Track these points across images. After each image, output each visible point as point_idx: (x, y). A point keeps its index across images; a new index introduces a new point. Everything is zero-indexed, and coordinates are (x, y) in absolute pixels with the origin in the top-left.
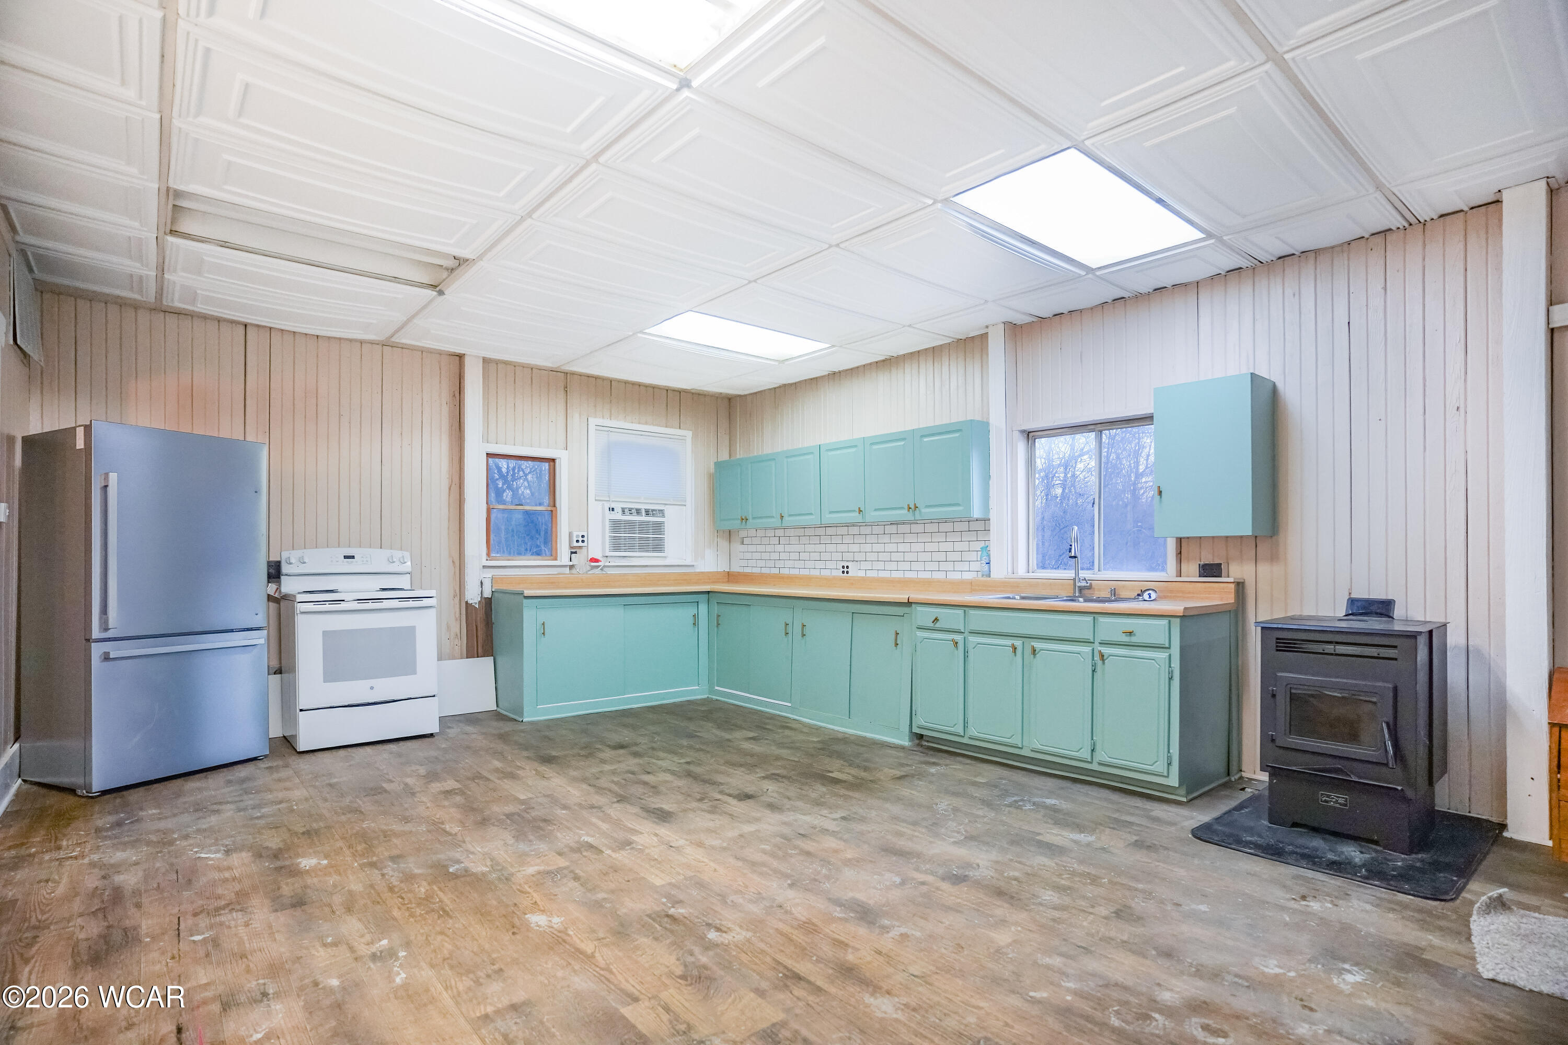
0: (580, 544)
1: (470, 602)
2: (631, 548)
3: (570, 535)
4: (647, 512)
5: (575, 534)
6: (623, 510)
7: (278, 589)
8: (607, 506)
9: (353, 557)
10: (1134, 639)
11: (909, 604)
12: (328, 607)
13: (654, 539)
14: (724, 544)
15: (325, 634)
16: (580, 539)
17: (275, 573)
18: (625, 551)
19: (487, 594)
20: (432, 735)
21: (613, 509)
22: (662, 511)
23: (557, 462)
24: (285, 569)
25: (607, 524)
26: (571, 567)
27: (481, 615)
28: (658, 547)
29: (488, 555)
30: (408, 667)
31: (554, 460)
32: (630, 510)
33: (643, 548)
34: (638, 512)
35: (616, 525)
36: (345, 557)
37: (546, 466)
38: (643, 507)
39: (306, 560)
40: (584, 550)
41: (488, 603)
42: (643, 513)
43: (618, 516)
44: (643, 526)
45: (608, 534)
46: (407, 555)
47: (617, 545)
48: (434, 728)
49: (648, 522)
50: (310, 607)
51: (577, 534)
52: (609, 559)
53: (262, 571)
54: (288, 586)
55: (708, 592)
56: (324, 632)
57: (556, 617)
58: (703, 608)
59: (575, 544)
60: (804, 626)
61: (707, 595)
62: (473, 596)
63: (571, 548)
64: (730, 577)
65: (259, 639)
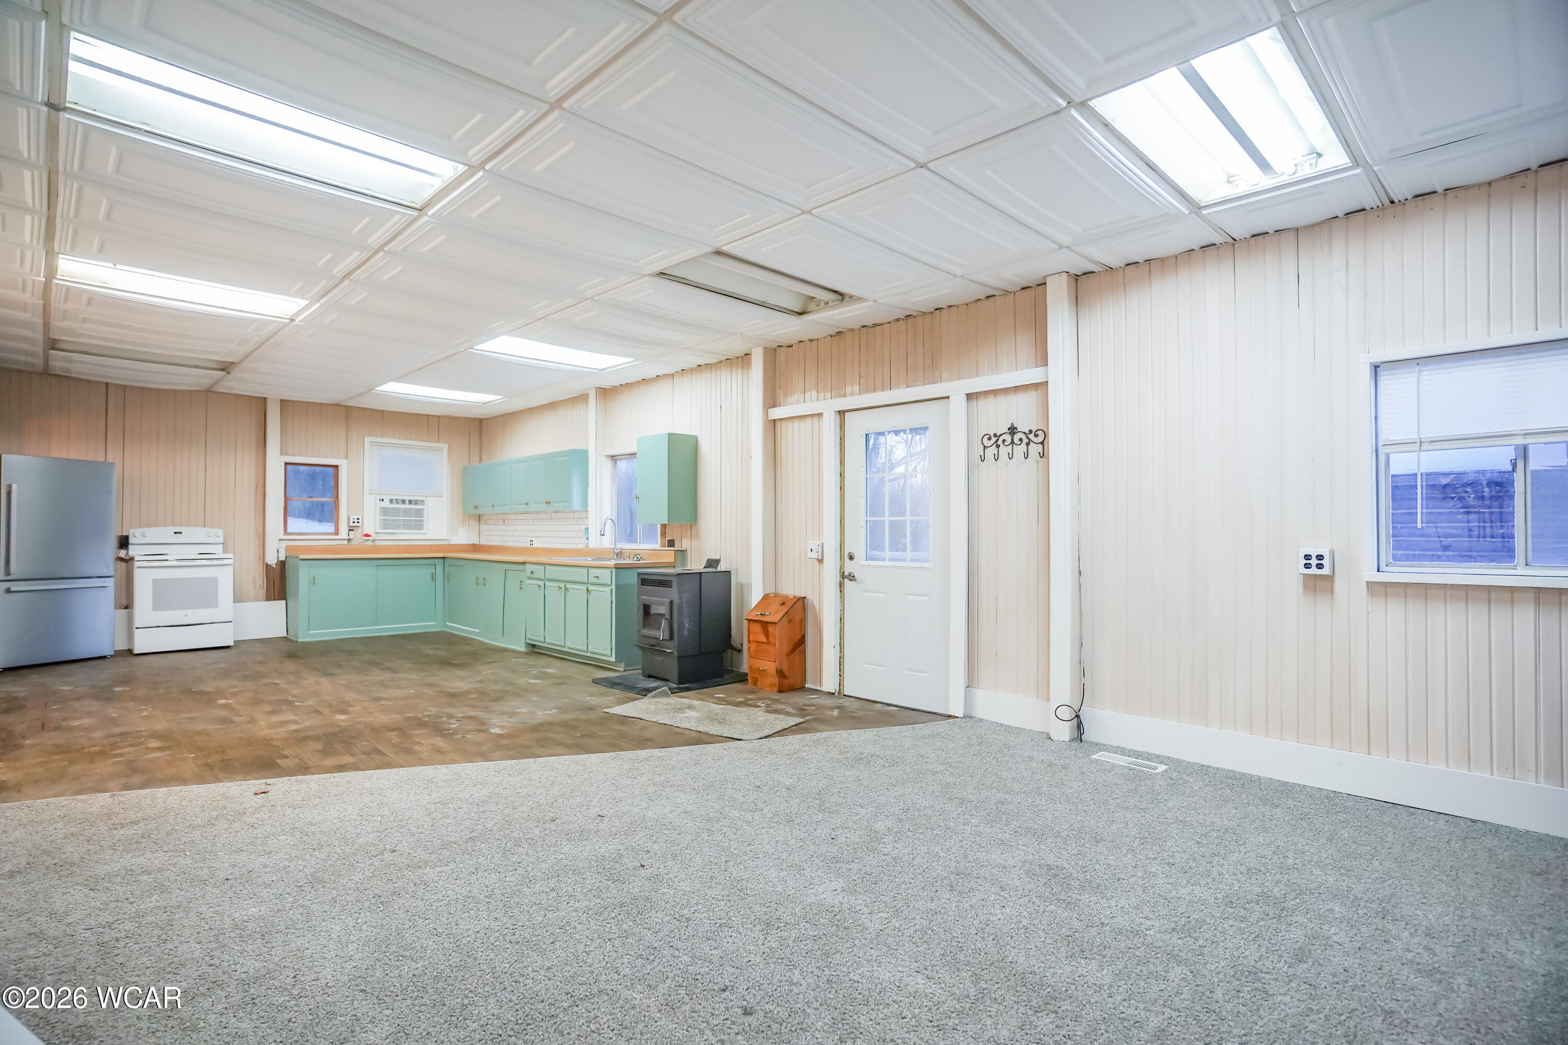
0: (356, 524)
1: (269, 563)
2: (398, 527)
3: (349, 518)
4: (410, 502)
5: (351, 518)
6: (391, 501)
7: (127, 554)
8: (378, 497)
9: (181, 533)
10: (600, 581)
11: (524, 563)
12: (157, 564)
13: (416, 521)
14: (475, 524)
15: (154, 581)
16: (356, 521)
17: (124, 542)
18: (392, 529)
19: (282, 558)
20: (228, 647)
21: (383, 500)
22: (423, 501)
23: (340, 467)
24: (131, 540)
25: (378, 508)
26: (349, 540)
27: (278, 571)
28: (419, 526)
29: (285, 531)
30: (213, 603)
31: (337, 467)
32: (397, 500)
33: (407, 526)
34: (403, 502)
35: (385, 511)
36: (175, 533)
37: (332, 469)
38: (407, 498)
39: (146, 534)
40: (360, 529)
41: (282, 564)
42: (407, 502)
43: (386, 504)
44: (407, 512)
45: (378, 517)
46: (221, 532)
47: (385, 525)
48: (232, 644)
49: (410, 509)
50: (145, 564)
51: (353, 517)
52: (380, 535)
53: (113, 543)
54: (133, 551)
55: (444, 558)
56: (153, 580)
57: (325, 573)
58: (439, 569)
59: (352, 524)
60: (484, 579)
61: (442, 560)
62: (272, 560)
63: (350, 526)
64: (475, 548)
65: (110, 582)
